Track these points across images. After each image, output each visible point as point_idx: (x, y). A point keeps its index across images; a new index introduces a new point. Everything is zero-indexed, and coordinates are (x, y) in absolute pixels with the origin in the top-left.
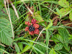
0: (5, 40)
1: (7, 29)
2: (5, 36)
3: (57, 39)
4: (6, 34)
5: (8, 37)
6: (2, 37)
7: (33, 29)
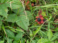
0: (24, 27)
1: (25, 21)
2: (24, 25)
3: (56, 30)
4: (24, 24)
5: (25, 26)
6: (22, 25)
7: (40, 20)
